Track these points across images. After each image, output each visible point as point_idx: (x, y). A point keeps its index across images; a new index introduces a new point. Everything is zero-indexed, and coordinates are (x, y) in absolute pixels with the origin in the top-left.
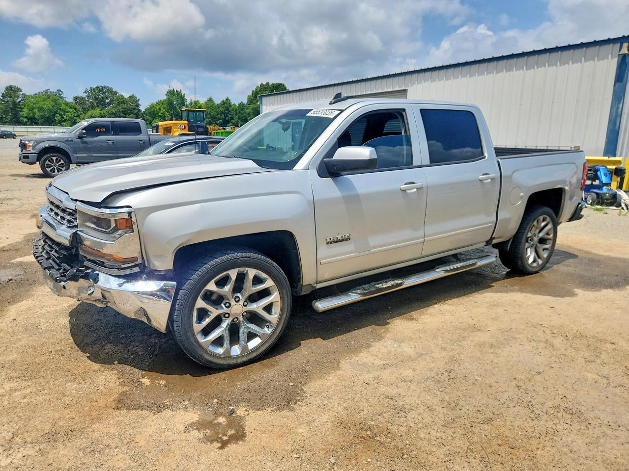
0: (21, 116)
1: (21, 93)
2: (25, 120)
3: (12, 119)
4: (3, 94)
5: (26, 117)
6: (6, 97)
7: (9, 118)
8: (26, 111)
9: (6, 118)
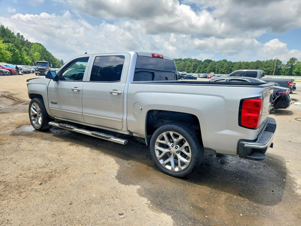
0: (293, 71)
1: (297, 61)
2: (295, 73)
3: (289, 73)
4: (288, 62)
5: (295, 72)
6: (288, 63)
7: (287, 73)
8: (296, 69)
9: (286, 72)
